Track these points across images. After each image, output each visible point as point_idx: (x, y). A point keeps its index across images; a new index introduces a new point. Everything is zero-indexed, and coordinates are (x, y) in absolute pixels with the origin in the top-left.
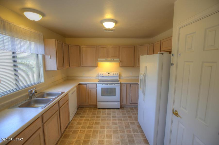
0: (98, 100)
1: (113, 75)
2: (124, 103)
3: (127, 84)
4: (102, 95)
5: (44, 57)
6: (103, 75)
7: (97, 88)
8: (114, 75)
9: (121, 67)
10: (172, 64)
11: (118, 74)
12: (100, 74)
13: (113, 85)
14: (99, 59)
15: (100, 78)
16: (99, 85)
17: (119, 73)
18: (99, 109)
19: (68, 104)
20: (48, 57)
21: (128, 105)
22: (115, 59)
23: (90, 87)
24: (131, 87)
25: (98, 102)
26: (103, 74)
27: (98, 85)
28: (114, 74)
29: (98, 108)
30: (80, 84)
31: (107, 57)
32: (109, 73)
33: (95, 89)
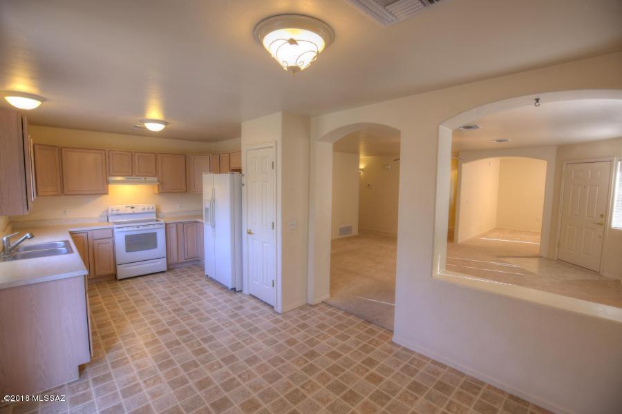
0: (118, 262)
1: (143, 211)
2: (174, 259)
3: (177, 224)
4: (128, 251)
6: (119, 212)
7: (113, 236)
8: (146, 211)
9: (162, 193)
10: (243, 185)
11: (153, 208)
12: (113, 211)
13: (151, 227)
14: (111, 179)
16: (120, 230)
17: (156, 206)
18: (121, 280)
21: (182, 263)
22: (148, 179)
23: (95, 238)
24: (185, 228)
25: (118, 267)
27: (116, 230)
28: (144, 209)
29: (119, 277)
30: (70, 233)
31: (130, 174)
32: (132, 208)
33: (110, 241)
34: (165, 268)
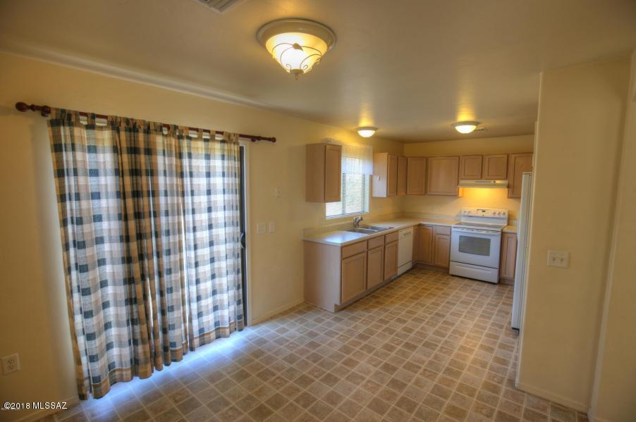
0: (451, 259)
1: (492, 216)
2: (508, 274)
4: (461, 250)
5: (371, 177)
6: (470, 214)
7: (451, 235)
8: (497, 216)
9: (511, 197)
11: (504, 214)
12: (465, 212)
13: (486, 233)
14: (461, 182)
15: (463, 220)
16: (457, 230)
17: (509, 211)
19: (397, 246)
20: (376, 179)
22: (498, 182)
23: (438, 232)
25: (451, 263)
26: (469, 212)
27: (453, 229)
28: (495, 213)
29: (451, 273)
30: (420, 225)
31: (480, 177)
32: (483, 211)
33: (448, 237)
34: (495, 281)
